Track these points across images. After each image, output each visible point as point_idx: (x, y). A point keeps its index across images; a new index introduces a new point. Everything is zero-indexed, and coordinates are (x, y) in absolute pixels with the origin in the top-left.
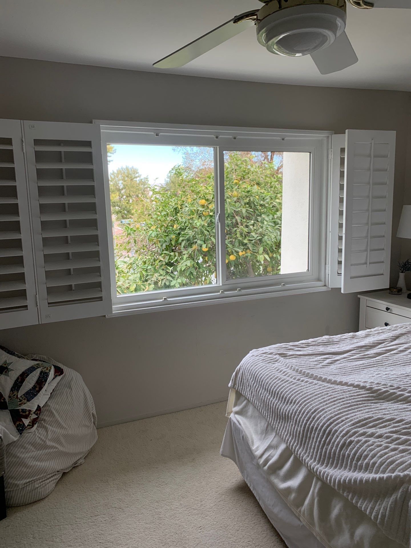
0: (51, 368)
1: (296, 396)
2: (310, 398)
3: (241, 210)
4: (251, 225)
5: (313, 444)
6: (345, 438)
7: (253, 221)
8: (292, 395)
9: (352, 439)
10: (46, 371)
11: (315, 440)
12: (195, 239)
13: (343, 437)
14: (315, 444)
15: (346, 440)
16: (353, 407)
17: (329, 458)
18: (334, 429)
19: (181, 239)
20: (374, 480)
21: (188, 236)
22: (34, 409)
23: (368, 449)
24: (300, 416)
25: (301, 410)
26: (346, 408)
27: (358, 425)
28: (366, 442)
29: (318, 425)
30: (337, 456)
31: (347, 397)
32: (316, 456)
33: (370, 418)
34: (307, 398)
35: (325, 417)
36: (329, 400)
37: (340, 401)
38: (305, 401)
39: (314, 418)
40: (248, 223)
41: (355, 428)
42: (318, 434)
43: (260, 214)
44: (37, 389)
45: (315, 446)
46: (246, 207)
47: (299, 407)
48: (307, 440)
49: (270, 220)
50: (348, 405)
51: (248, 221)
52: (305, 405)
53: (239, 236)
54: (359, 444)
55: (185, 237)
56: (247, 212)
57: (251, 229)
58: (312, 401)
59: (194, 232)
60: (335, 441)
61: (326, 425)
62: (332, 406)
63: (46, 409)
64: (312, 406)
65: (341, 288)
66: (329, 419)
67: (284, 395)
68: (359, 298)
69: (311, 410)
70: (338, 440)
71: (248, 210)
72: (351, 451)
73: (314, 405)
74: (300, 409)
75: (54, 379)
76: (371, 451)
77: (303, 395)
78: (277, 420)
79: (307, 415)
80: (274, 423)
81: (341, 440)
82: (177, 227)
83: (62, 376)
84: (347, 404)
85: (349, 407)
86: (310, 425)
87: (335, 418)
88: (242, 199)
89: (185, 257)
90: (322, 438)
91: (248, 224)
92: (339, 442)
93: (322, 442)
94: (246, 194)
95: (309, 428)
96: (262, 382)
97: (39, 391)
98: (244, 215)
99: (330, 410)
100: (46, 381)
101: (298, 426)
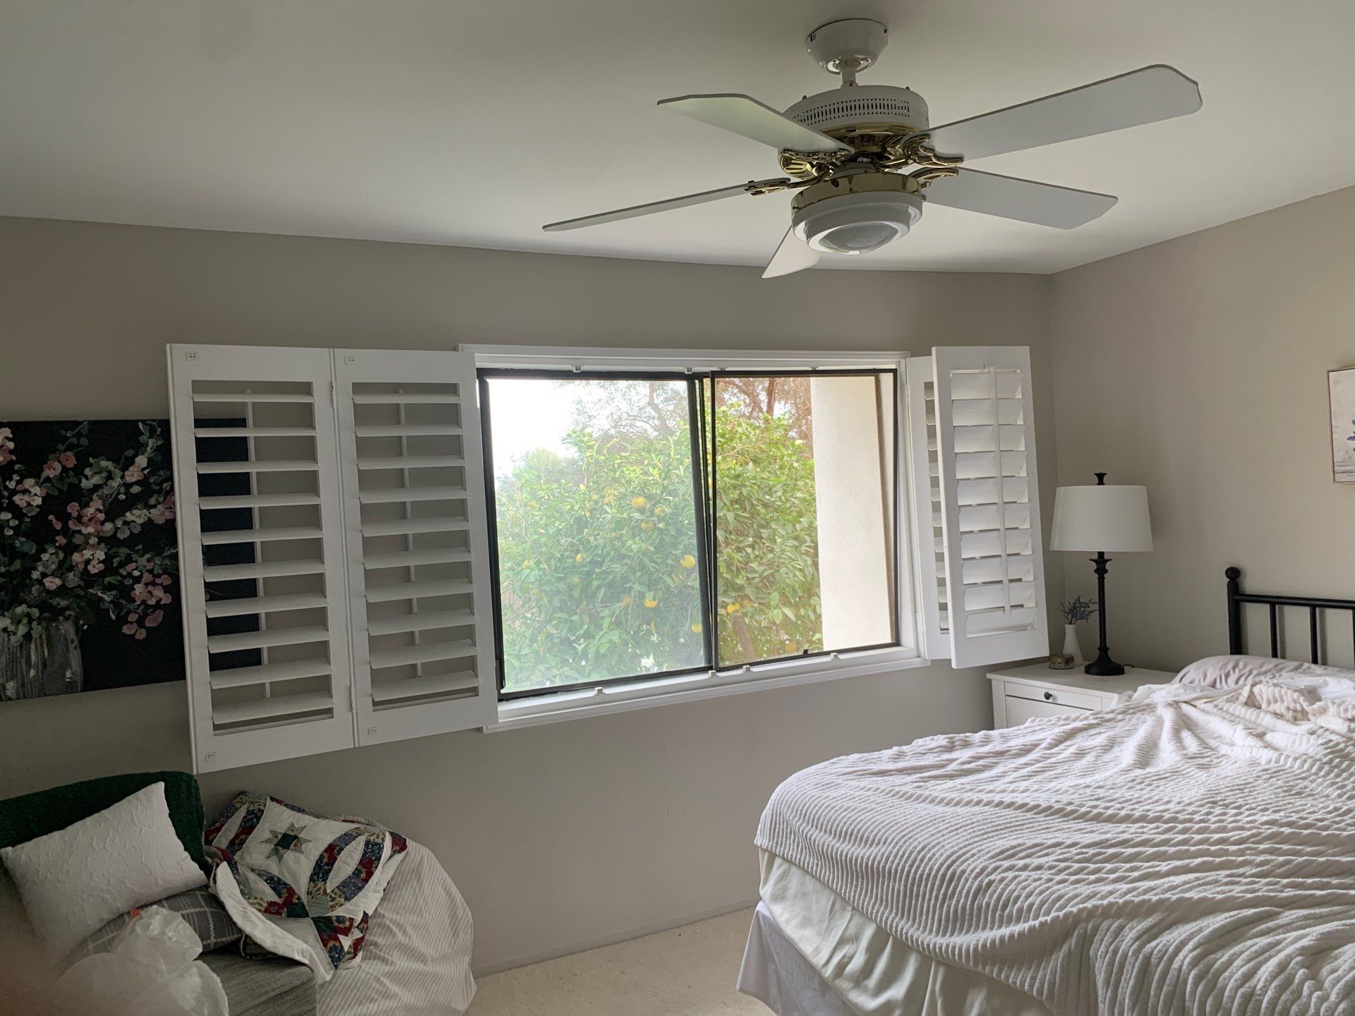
0: (384, 835)
1: (886, 831)
2: (913, 830)
3: (725, 515)
4: (749, 546)
5: (926, 905)
6: (979, 879)
7: (751, 539)
8: (880, 830)
9: (992, 877)
10: (377, 841)
11: (927, 897)
12: (627, 582)
13: (976, 878)
14: (929, 903)
15: (982, 881)
16: (990, 835)
17: (955, 921)
18: (960, 869)
19: (595, 583)
20: (1032, 929)
21: (611, 577)
22: (359, 918)
23: (1020, 887)
24: (897, 861)
25: (898, 851)
26: (977, 836)
27: (1000, 857)
28: (1015, 877)
29: (931, 869)
30: (968, 912)
31: (978, 821)
32: (932, 924)
33: (1019, 845)
34: (907, 831)
35: (942, 855)
36: (947, 828)
37: (966, 828)
38: (904, 836)
39: (922, 861)
40: (742, 541)
41: (995, 862)
42: (933, 885)
43: (764, 523)
44: (363, 875)
45: (928, 908)
46: (734, 509)
47: (894, 847)
48: (913, 902)
49: (788, 533)
50: (981, 832)
51: (741, 539)
52: (905, 842)
53: (725, 571)
54: (1004, 883)
55: (605, 579)
56: (738, 521)
57: (748, 555)
58: (917, 833)
59: (625, 569)
60: (963, 889)
61: (945, 866)
62: (952, 837)
63: (376, 923)
64: (917, 842)
65: (950, 660)
66: (949, 857)
67: (863, 834)
68: (990, 680)
69: (915, 848)
70: (968, 885)
71: (739, 515)
72: (991, 897)
73: (922, 838)
74: (895, 851)
75: (391, 857)
76: (1024, 888)
77: (899, 828)
78: (852, 883)
79: (909, 857)
80: (846, 889)
81: (973, 883)
82: (584, 559)
83: (403, 854)
84: (980, 830)
85: (983, 834)
86: (916, 872)
87: (960, 853)
88: (725, 491)
89: (606, 623)
90: (939, 890)
91: (741, 545)
92: (970, 888)
93: (941, 896)
94: (733, 482)
95: (914, 879)
96: (819, 819)
97: (366, 880)
98: (731, 528)
99: (949, 843)
100: (379, 859)
101: (895, 881)
